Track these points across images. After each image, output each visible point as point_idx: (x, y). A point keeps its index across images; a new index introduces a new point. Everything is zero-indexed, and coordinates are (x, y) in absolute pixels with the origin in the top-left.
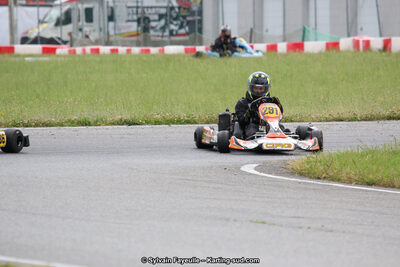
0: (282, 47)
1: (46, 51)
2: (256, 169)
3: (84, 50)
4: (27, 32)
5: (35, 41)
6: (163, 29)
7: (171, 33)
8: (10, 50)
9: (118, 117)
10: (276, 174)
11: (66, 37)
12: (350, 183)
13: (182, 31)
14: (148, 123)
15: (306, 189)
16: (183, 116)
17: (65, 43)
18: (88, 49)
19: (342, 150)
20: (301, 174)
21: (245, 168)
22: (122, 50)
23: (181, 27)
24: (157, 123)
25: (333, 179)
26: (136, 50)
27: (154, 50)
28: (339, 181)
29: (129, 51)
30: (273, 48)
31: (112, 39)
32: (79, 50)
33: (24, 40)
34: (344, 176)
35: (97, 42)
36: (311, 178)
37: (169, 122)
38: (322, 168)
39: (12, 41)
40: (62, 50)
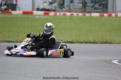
1: (45, 14)
2: (118, 62)
3: (60, 14)
4: (39, 6)
5: (42, 10)
6: (92, 6)
7: (96, 8)
8: (31, 13)
9: (66, 40)
11: (53, 9)
13: (100, 8)
14: (78, 43)
16: (92, 40)
17: (53, 11)
18: (62, 14)
21: (113, 62)
22: (75, 14)
23: (100, 6)
24: (82, 43)
26: (80, 14)
27: (87, 15)
29: (78, 15)
31: (72, 10)
32: (58, 14)
33: (38, 9)
35: (66, 11)
37: (86, 43)
39: (33, 10)
40: (52, 14)
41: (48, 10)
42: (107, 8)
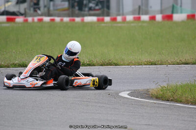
0: (159, 17)
1: (9, 20)
3: (33, 20)
5: (3, 14)
7: (90, 9)
10: (142, 98)
11: (22, 11)
12: (188, 103)
13: (97, 8)
15: (158, 107)
16: (86, 61)
17: (22, 14)
18: (36, 19)
19: (185, 83)
20: (157, 98)
21: (122, 94)
22: (57, 19)
23: (97, 5)
25: (177, 101)
26: (66, 19)
27: (77, 19)
28: (181, 102)
29: (62, 20)
30: (153, 18)
31: (51, 12)
32: (30, 19)
34: (183, 99)
35: (42, 15)
36: (163, 100)
38: (170, 94)
40: (19, 19)
41: (14, 14)
42: (108, 7)
